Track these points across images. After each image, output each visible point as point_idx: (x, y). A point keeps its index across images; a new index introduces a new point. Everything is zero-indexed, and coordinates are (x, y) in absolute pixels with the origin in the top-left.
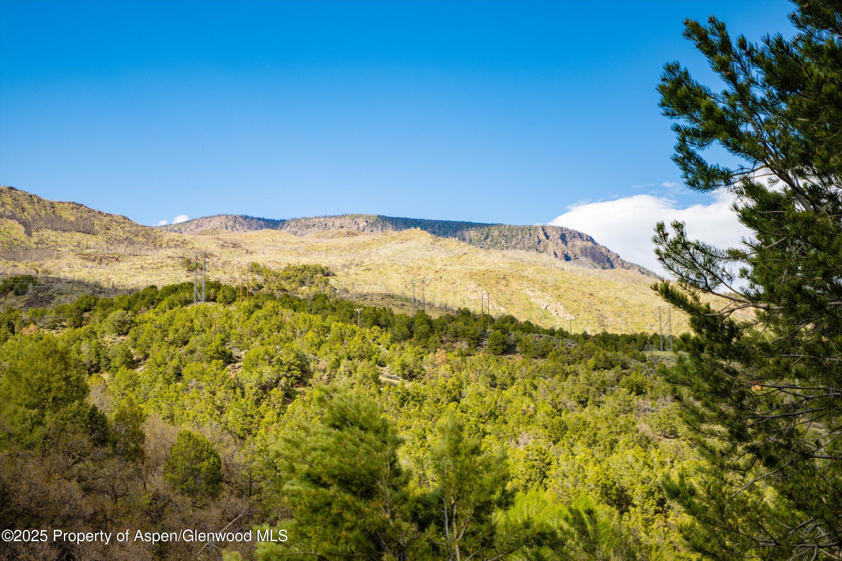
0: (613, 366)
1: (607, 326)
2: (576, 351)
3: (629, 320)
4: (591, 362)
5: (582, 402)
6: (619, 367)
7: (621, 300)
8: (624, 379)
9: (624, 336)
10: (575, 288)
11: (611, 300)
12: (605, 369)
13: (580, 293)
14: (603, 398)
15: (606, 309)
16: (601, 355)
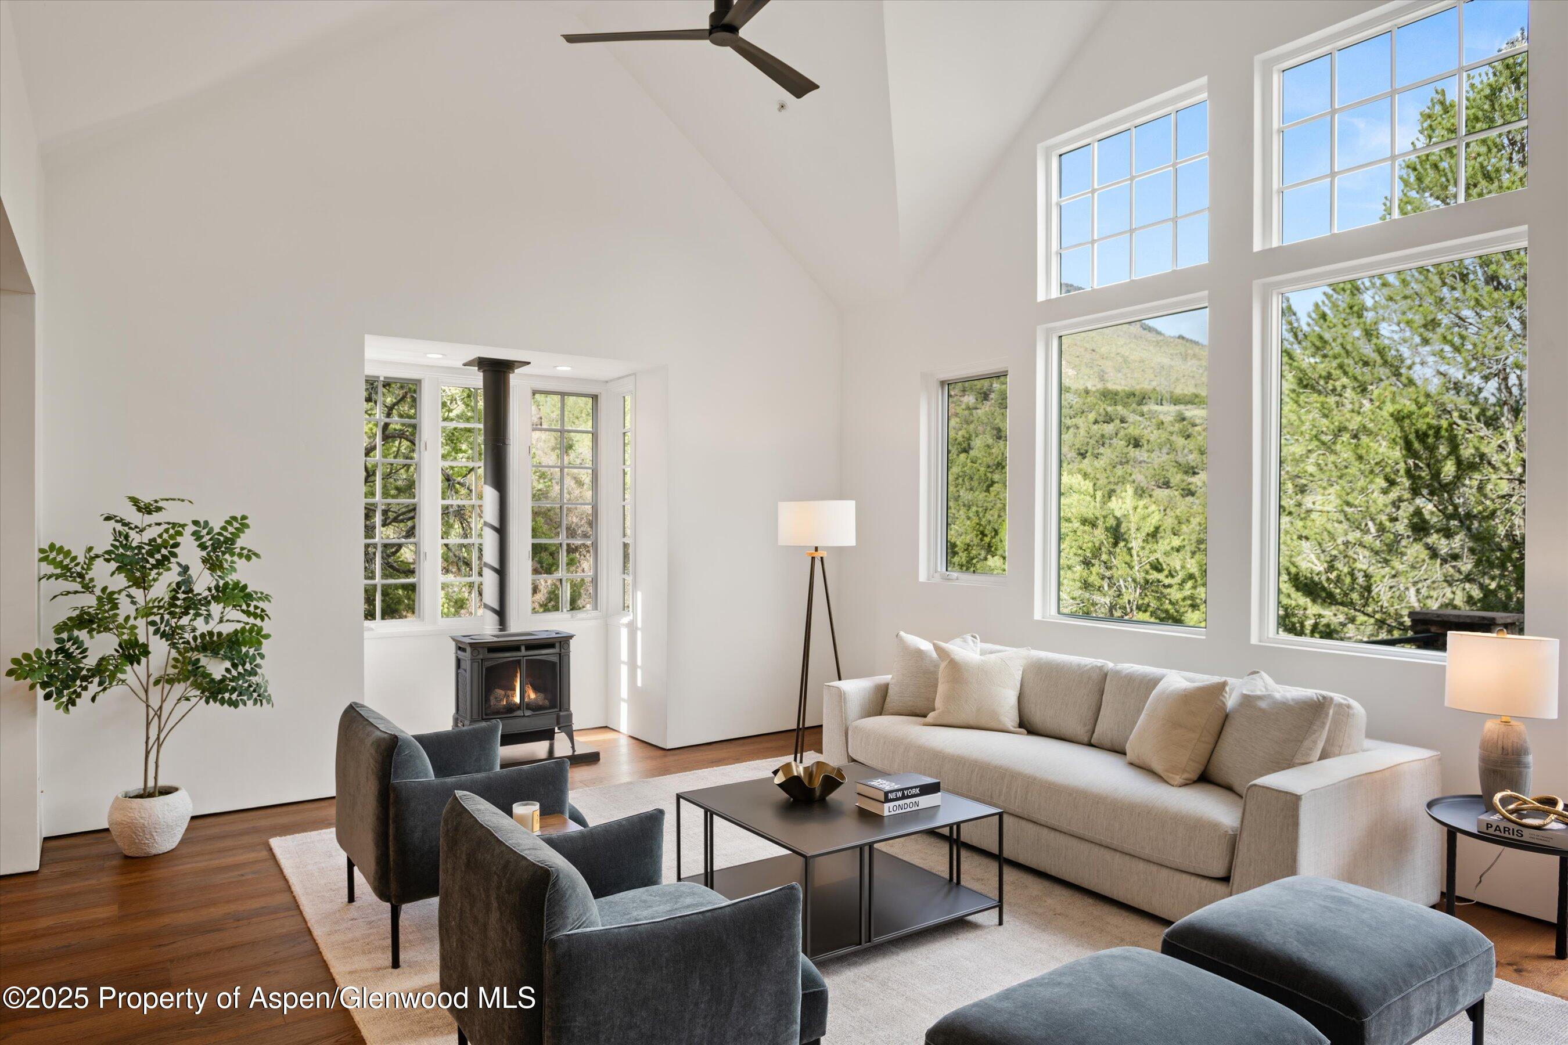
0: (1112, 421)
1: (1107, 381)
2: (1078, 406)
3: (1129, 375)
4: (1092, 416)
5: (1082, 454)
6: (1117, 422)
7: (1123, 356)
8: (1122, 433)
9: (1124, 391)
10: (1078, 343)
11: (1112, 355)
12: (1104, 422)
13: (1082, 350)
14: (1102, 450)
15: (1108, 365)
16: (1101, 410)
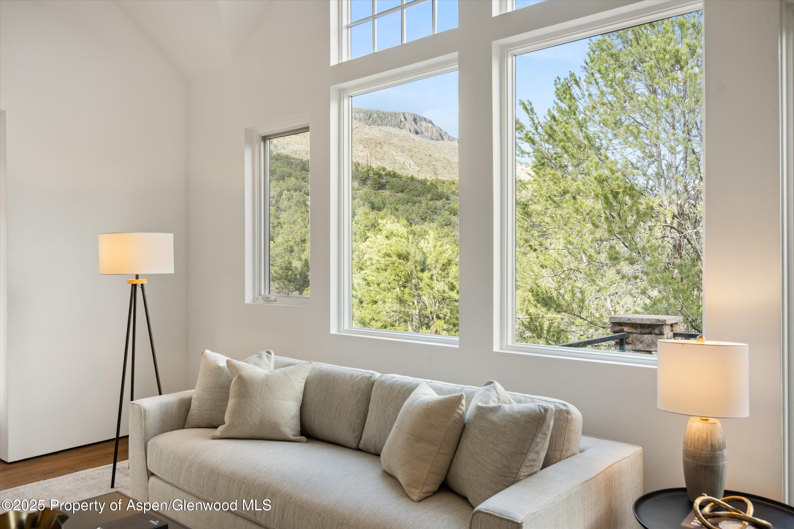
0: (441, 199)
1: (438, 174)
2: (421, 189)
3: (451, 171)
4: (429, 196)
5: (423, 219)
6: (444, 199)
7: (447, 160)
8: (447, 206)
9: (448, 181)
10: (421, 151)
11: (441, 159)
12: (436, 200)
13: (424, 155)
14: (435, 217)
15: (439, 165)
16: (435, 192)
